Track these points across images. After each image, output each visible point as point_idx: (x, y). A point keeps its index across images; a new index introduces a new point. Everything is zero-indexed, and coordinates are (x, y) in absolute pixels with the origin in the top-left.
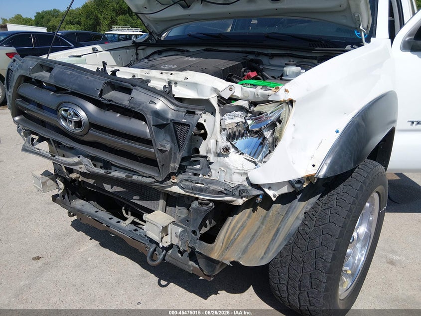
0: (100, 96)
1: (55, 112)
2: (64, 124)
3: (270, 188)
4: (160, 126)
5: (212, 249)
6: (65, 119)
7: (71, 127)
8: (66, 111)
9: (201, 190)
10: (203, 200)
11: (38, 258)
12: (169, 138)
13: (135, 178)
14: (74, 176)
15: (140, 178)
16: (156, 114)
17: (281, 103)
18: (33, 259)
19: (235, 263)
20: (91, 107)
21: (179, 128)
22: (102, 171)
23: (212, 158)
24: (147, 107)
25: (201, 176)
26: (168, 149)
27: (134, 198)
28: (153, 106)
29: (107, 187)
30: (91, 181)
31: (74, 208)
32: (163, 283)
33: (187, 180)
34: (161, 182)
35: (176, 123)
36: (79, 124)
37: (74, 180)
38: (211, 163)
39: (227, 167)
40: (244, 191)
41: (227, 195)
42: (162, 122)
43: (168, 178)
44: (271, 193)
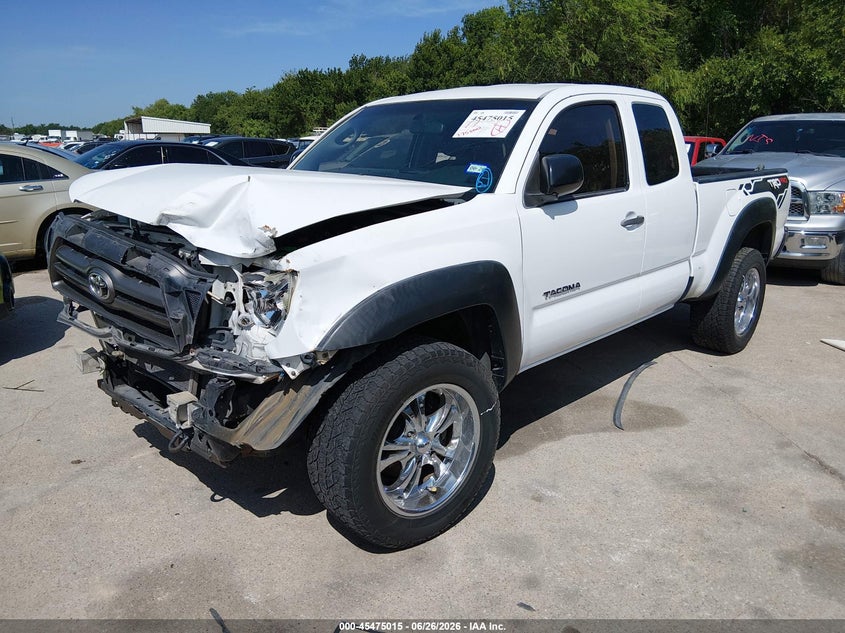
0: (124, 262)
1: (85, 276)
2: (93, 289)
3: (288, 365)
4: (176, 294)
5: (231, 434)
6: (94, 285)
7: (98, 293)
8: (94, 276)
9: (217, 364)
10: (220, 376)
11: (79, 462)
12: (183, 307)
13: (157, 350)
14: (116, 353)
15: (161, 351)
16: (170, 281)
17: (285, 273)
18: (72, 463)
19: (245, 447)
20: (117, 273)
21: (192, 296)
22: (128, 344)
23: (236, 331)
24: (162, 275)
25: (225, 351)
26: (181, 318)
27: (170, 378)
28: (166, 273)
29: (148, 367)
30: (134, 361)
31: (116, 394)
32: (217, 497)
33: (204, 354)
34: (181, 355)
35: (189, 291)
36: (105, 290)
37: (119, 359)
38: (235, 337)
39: (247, 340)
40: (262, 367)
41: (243, 371)
42: (174, 289)
43: (186, 350)
44: (288, 370)
